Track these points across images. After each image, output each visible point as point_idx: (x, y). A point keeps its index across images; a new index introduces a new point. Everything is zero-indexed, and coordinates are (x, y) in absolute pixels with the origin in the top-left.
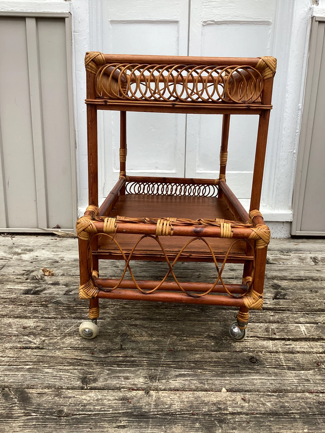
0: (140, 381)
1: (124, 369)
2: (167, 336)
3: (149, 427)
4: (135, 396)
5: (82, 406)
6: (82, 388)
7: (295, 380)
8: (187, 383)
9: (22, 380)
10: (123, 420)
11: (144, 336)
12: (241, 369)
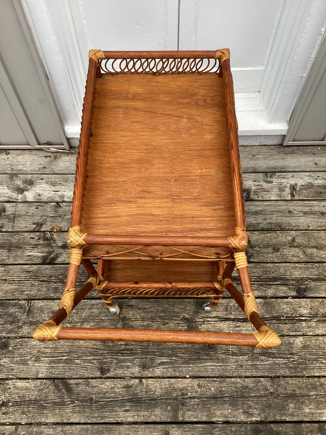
0: (136, 370)
1: (126, 358)
2: (154, 319)
3: (142, 410)
4: (134, 385)
5: (103, 394)
6: (101, 378)
7: (234, 366)
8: (165, 371)
9: (63, 371)
10: (128, 405)
11: (138, 320)
12: (202, 356)
